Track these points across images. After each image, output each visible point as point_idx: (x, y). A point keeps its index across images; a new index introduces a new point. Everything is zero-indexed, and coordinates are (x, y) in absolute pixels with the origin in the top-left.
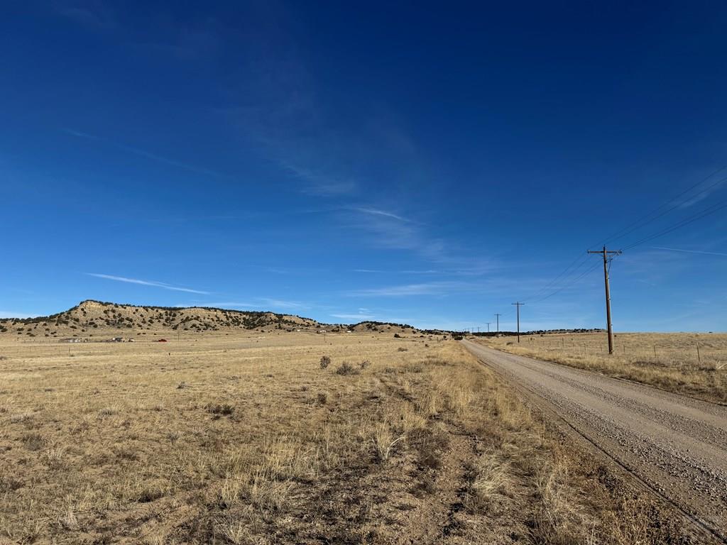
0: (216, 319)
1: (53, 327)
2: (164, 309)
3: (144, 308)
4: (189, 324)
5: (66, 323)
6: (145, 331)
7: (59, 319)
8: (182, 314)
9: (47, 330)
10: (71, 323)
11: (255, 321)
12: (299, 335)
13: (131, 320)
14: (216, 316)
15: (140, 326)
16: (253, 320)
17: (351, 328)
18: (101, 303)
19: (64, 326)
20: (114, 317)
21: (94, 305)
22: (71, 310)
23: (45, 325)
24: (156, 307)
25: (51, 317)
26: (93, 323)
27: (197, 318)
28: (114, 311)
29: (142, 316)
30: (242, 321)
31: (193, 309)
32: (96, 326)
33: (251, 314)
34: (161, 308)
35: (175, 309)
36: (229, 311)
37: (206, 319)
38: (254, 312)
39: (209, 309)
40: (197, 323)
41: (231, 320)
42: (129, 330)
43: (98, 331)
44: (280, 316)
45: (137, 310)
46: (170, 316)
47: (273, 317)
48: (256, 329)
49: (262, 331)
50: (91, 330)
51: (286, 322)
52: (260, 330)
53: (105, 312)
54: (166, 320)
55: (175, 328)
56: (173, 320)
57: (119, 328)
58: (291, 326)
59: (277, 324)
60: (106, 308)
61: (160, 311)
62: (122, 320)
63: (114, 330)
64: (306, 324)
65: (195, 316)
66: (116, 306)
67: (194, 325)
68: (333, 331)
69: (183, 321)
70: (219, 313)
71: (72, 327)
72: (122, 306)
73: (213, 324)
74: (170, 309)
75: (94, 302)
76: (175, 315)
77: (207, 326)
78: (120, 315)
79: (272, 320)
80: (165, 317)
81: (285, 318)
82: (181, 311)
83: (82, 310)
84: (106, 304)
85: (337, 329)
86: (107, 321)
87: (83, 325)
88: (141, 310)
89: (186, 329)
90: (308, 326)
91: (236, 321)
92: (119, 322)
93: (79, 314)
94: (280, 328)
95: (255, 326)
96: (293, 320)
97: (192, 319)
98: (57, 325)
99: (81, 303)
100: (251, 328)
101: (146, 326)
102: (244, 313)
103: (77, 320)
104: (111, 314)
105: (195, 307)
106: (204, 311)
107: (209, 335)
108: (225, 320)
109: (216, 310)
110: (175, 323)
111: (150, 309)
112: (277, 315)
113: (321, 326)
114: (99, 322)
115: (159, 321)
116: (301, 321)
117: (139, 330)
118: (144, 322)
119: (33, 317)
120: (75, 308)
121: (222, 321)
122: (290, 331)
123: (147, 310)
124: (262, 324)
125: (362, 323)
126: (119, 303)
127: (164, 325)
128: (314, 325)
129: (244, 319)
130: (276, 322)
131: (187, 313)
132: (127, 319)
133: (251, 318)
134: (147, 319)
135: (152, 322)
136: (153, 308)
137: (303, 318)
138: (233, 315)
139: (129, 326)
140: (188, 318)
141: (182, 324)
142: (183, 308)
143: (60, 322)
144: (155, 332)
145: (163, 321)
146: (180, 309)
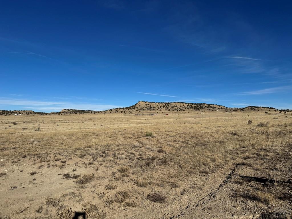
0: (183, 106)
1: (131, 110)
2: (165, 103)
3: (158, 103)
4: (174, 109)
5: (134, 109)
6: (159, 111)
7: (132, 108)
8: (171, 105)
9: (129, 111)
10: (136, 109)
11: (199, 107)
12: (218, 113)
13: (154, 108)
14: (183, 105)
15: (157, 110)
16: (198, 107)
17: (243, 109)
18: (144, 102)
19: (134, 110)
21: (143, 103)
22: (136, 104)
23: (129, 110)
24: (162, 103)
25: (130, 107)
27: (177, 106)
28: (148, 105)
29: (157, 106)
30: (193, 107)
32: (143, 110)
33: (197, 104)
34: (163, 103)
35: (169, 103)
36: (188, 103)
37: (180, 107)
38: (198, 104)
39: (181, 103)
40: (177, 108)
41: (189, 107)
42: (154, 111)
43: (144, 111)
44: (209, 105)
45: (156, 104)
46: (167, 105)
47: (206, 105)
48: (199, 110)
49: (202, 111)
50: (142, 111)
51: (212, 107)
52: (201, 111)
53: (146, 105)
54: (166, 107)
55: (169, 110)
56: (168, 107)
57: (151, 110)
58: (214, 109)
59: (208, 108)
60: (146, 104)
61: (164, 104)
62: (151, 108)
63: (149, 111)
64: (221, 108)
65: (176, 106)
66: (149, 103)
67: (176, 109)
68: (234, 111)
69: (172, 108)
70: (184, 104)
71: (136, 110)
72: (151, 103)
73: (182, 108)
74: (167, 103)
76: (169, 105)
77: (180, 109)
78: (150, 106)
79: (205, 107)
80: (165, 106)
81: (211, 106)
82: (171, 104)
83: (139, 104)
84: (146, 102)
85: (236, 110)
86: (147, 108)
87: (140, 110)
88: (157, 104)
89: (173, 111)
90: (221, 109)
91: (191, 107)
92: (150, 108)
93: (138, 106)
94: (209, 110)
95: (199, 109)
96: (215, 106)
97: (174, 107)
98: (132, 110)
99: (138, 102)
100: (197, 110)
101: (159, 109)
102: (194, 104)
103: (138, 108)
104: (148, 106)
105: (176, 102)
106: (179, 104)
107: (181, 113)
108: (187, 107)
109: (183, 103)
110: (169, 108)
111: (160, 104)
112: (207, 104)
113: (228, 109)
114: (144, 109)
115: (163, 108)
116: (218, 107)
117: (157, 111)
118: (158, 108)
119: (125, 107)
120: (137, 104)
121: (186, 107)
122: (214, 111)
123: (159, 104)
124: (201, 108)
125: (248, 107)
126: (150, 102)
127: (165, 109)
128: (224, 108)
129: (194, 106)
130: (207, 107)
131: (173, 105)
132: (153, 107)
133: (197, 106)
134: (159, 107)
135: (161, 108)
136: (161, 103)
137: (219, 106)
138: (190, 105)
139: (154, 110)
140: (173, 106)
141: (171, 109)
142: (171, 103)
143: (133, 109)
144: (163, 112)
145: (165, 108)
146: (170, 103)
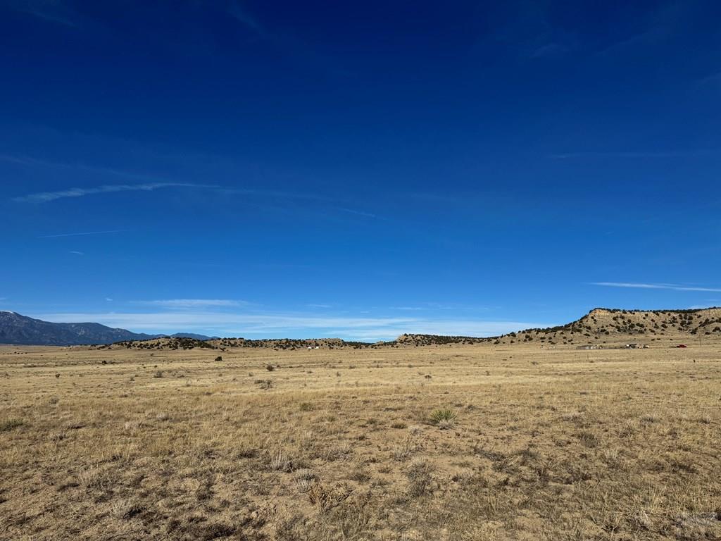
1: (569, 335)
2: (677, 312)
3: (654, 312)
4: (710, 328)
5: (580, 331)
6: (660, 336)
7: (573, 328)
8: (699, 316)
9: (565, 338)
10: (584, 331)
13: (642, 326)
15: (653, 331)
18: (609, 310)
19: (578, 334)
20: (624, 322)
21: (603, 313)
22: (582, 318)
23: (562, 333)
24: (667, 311)
25: (566, 326)
26: (605, 330)
27: (720, 320)
28: (623, 318)
29: (652, 320)
31: (712, 310)
32: (607, 333)
34: (671, 311)
35: (690, 311)
42: (642, 336)
43: (610, 338)
45: (647, 315)
46: (685, 319)
50: (603, 337)
53: (614, 319)
54: (682, 324)
55: (694, 332)
56: (689, 323)
57: (631, 334)
60: (614, 315)
61: (673, 315)
62: (632, 326)
63: (626, 337)
65: (716, 318)
66: (624, 312)
67: (717, 329)
69: (702, 325)
71: (586, 335)
72: (631, 312)
74: (684, 312)
75: (602, 309)
76: (691, 318)
78: (629, 321)
80: (679, 321)
82: (699, 313)
83: (592, 318)
84: (614, 311)
86: (617, 327)
87: (596, 333)
88: (652, 315)
89: (707, 333)
92: (630, 328)
93: (590, 322)
97: (712, 322)
98: (572, 333)
99: (590, 312)
101: (659, 331)
103: (589, 328)
104: (620, 321)
105: (715, 308)
110: (693, 327)
111: (661, 314)
114: (610, 329)
115: (673, 326)
117: (652, 336)
118: (656, 327)
119: (552, 326)
120: (586, 317)
123: (658, 315)
126: (626, 309)
127: (680, 329)
131: (705, 315)
132: (638, 325)
134: (660, 324)
135: (666, 327)
136: (664, 312)
139: (641, 332)
140: (707, 320)
141: (702, 328)
142: (699, 310)
143: (574, 330)
144: (671, 337)
145: (678, 325)
146: (696, 311)
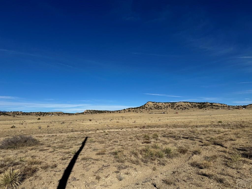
0: (188, 106)
1: (141, 110)
2: (170, 103)
3: (164, 103)
4: (179, 108)
5: (144, 108)
6: (167, 110)
7: (142, 107)
8: (176, 104)
9: (140, 111)
10: (146, 109)
11: (202, 106)
12: (221, 110)
13: (161, 107)
14: (188, 105)
15: (164, 109)
16: (201, 105)
17: (245, 107)
18: (152, 102)
19: (144, 109)
20: (156, 106)
21: (151, 103)
22: (145, 105)
23: (139, 109)
24: (168, 103)
25: (140, 107)
26: (151, 108)
27: (182, 106)
28: (156, 104)
29: (164, 105)
30: (197, 106)
31: (180, 103)
32: (152, 109)
33: (200, 103)
34: (169, 103)
35: (174, 103)
36: (192, 103)
37: (185, 106)
38: (201, 103)
39: (185, 102)
40: (182, 107)
41: (193, 106)
42: (161, 110)
43: (153, 111)
44: (212, 104)
45: (162, 104)
46: (173, 105)
47: (209, 104)
48: (203, 108)
49: (206, 109)
50: (151, 110)
51: (214, 106)
52: (205, 109)
53: (154, 105)
54: (172, 107)
55: (175, 109)
56: (174, 106)
57: (158, 109)
58: (217, 107)
59: (211, 107)
60: (154, 104)
61: (169, 104)
62: (159, 107)
63: (157, 110)
64: (223, 106)
65: (180, 105)
66: (156, 103)
67: (181, 108)
68: (236, 108)
69: (177, 107)
70: (189, 104)
71: (146, 110)
72: (158, 103)
73: (187, 107)
74: (172, 103)
75: (151, 102)
76: (174, 105)
77: (185, 108)
78: (158, 105)
79: (209, 105)
80: (171, 105)
81: (214, 104)
82: (176, 103)
83: (148, 104)
84: (154, 102)
85: (238, 108)
86: (155, 107)
87: (149, 109)
88: (164, 104)
89: (178, 109)
90: (224, 107)
91: (195, 106)
92: (158, 108)
93: (147, 106)
94: (212, 108)
95: (202, 108)
96: (217, 105)
97: (180, 106)
98: (142, 109)
99: (147, 103)
100: (201, 108)
101: (166, 108)
102: (198, 103)
103: (147, 108)
104: (155, 105)
105: (180, 102)
106: (183, 103)
107: (187, 111)
108: (191, 106)
109: (187, 102)
110: (175, 107)
111: (166, 103)
112: (210, 103)
113: (230, 107)
114: (153, 108)
115: (169, 107)
116: (221, 105)
117: (164, 110)
118: (165, 107)
119: (136, 107)
120: (146, 104)
121: (190, 106)
122: (217, 109)
123: (165, 104)
124: (205, 107)
125: (250, 105)
126: (157, 102)
127: (171, 108)
128: (226, 106)
129: (198, 105)
130: (210, 106)
131: (178, 104)
132: (160, 107)
133: (200, 105)
134: (166, 107)
135: (167, 107)
136: (167, 103)
137: (221, 104)
138: (193, 104)
139: (161, 109)
140: (178, 105)
141: (177, 108)
142: (176, 102)
143: (143, 108)
144: (169, 110)
145: (171, 107)
146: (175, 103)
